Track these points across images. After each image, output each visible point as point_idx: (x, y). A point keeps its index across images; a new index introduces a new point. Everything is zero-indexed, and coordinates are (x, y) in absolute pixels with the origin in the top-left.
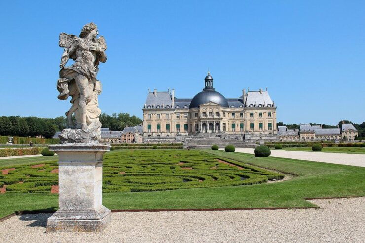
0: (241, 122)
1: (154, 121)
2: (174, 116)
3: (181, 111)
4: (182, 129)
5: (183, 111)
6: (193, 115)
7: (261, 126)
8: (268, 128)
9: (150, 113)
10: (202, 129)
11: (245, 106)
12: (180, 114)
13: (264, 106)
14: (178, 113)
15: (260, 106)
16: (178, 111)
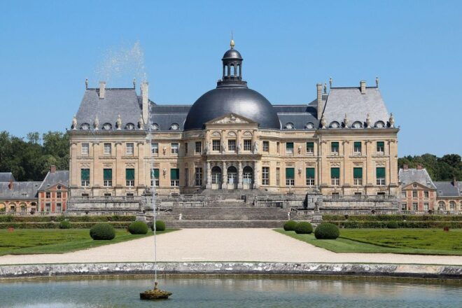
0: (309, 164)
1: (97, 161)
2: (145, 150)
3: (162, 137)
4: (166, 180)
5: (168, 137)
6: (192, 146)
7: (358, 173)
8: (376, 179)
9: (87, 140)
10: (210, 180)
11: (321, 126)
12: (160, 144)
13: (366, 125)
14: (155, 142)
15: (357, 126)
16: (156, 137)
